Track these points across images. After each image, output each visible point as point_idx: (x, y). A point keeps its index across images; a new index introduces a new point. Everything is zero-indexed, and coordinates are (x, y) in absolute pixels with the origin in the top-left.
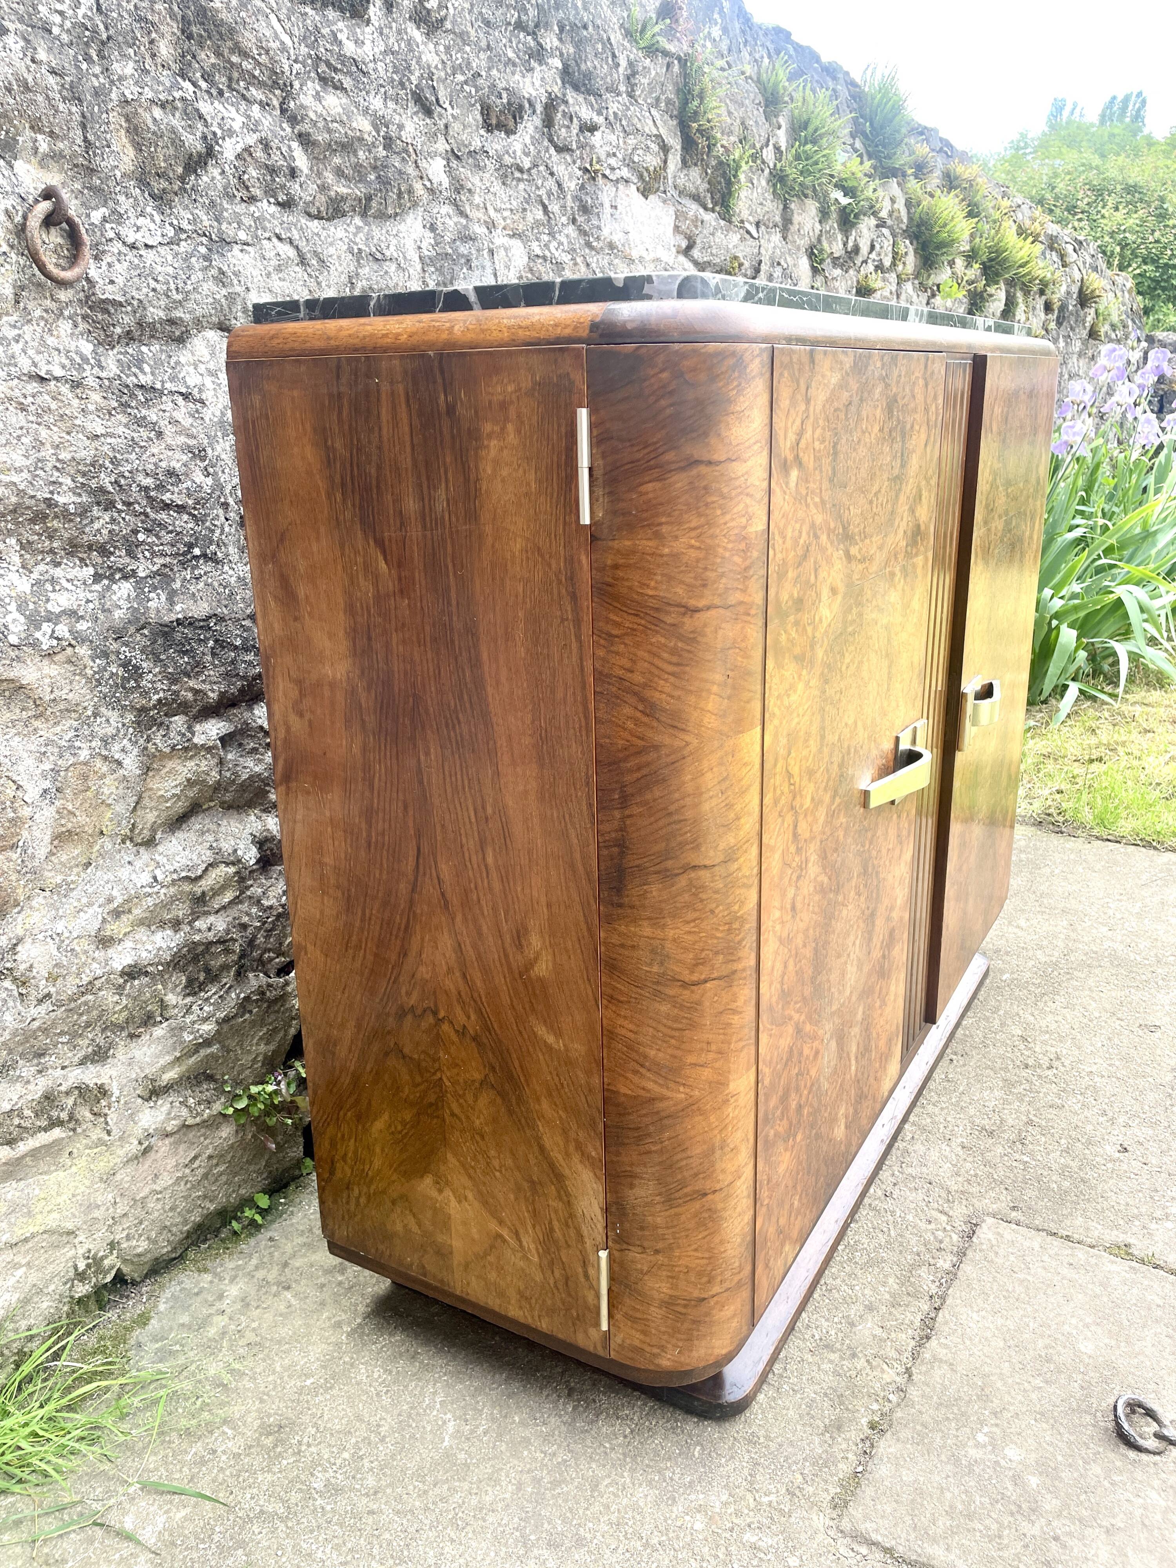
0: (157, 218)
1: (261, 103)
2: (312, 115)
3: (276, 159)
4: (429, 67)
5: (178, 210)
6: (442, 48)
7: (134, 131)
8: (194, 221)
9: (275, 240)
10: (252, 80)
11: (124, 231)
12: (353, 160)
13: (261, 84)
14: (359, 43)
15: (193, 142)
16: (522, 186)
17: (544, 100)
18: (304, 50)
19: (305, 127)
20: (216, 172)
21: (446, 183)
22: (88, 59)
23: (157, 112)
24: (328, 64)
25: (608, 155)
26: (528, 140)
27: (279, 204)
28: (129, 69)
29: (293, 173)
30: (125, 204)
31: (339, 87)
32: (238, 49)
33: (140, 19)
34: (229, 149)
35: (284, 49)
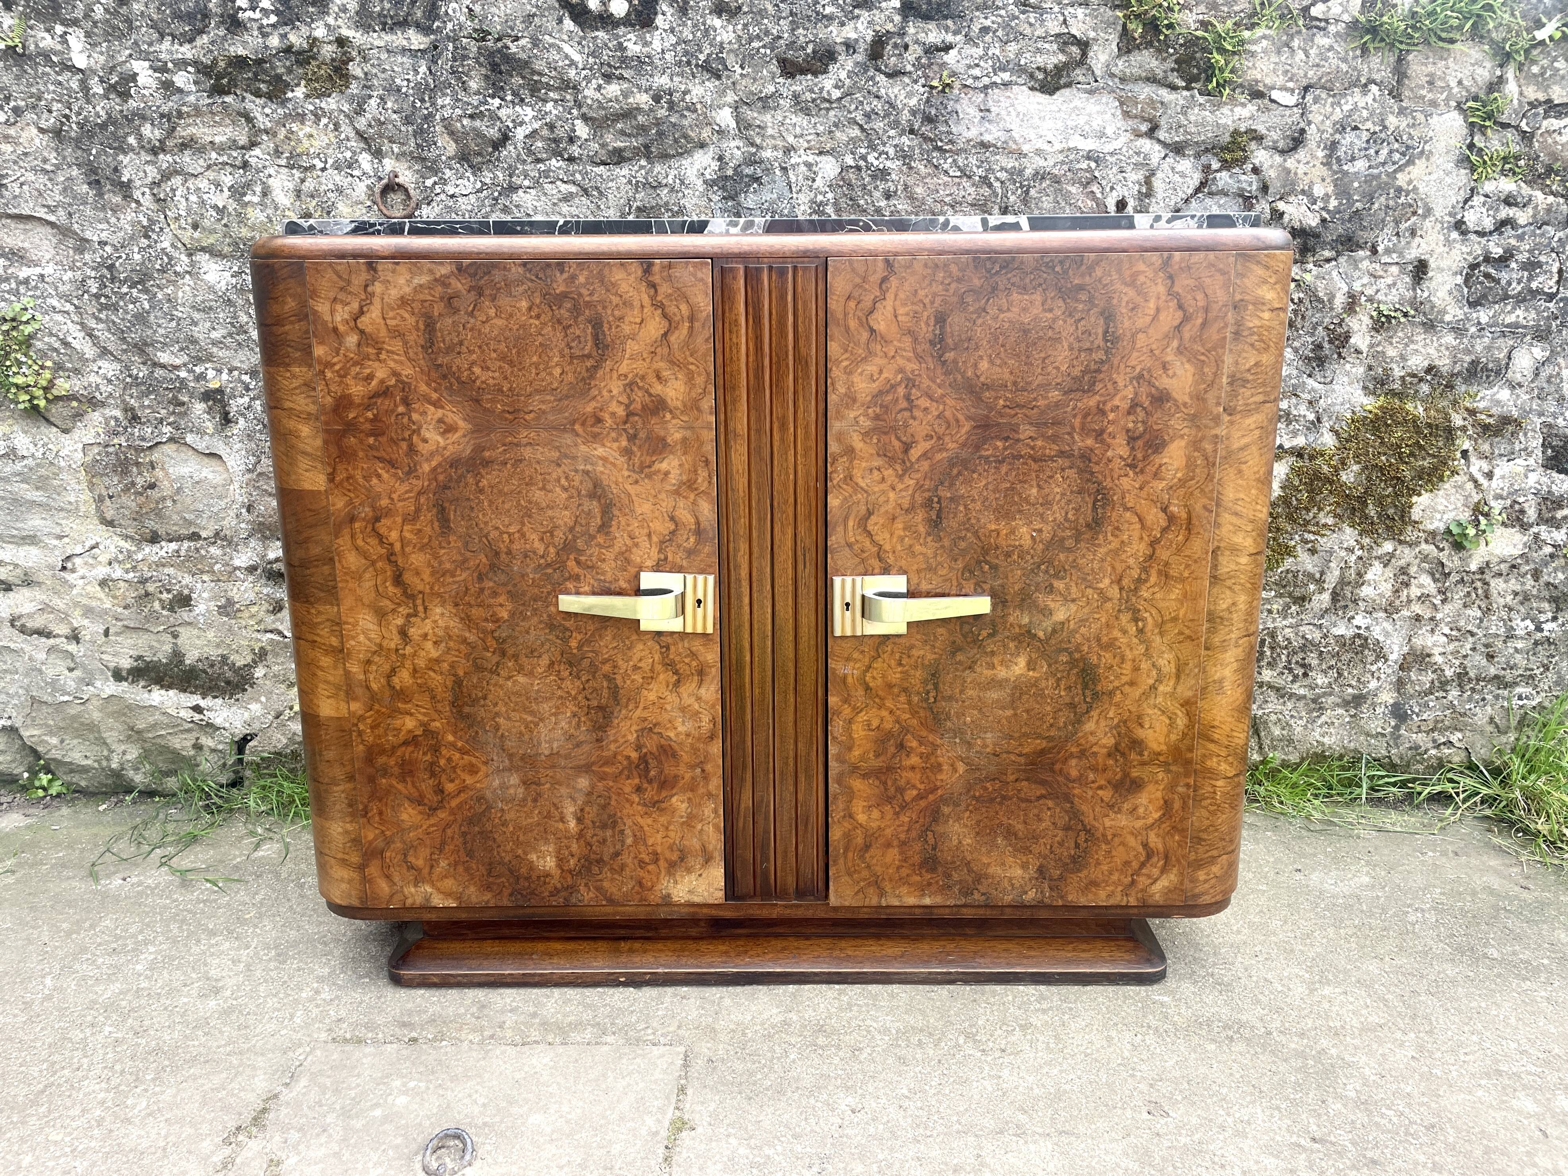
0: (472, 179)
1: (556, 101)
2: (589, 102)
3: (560, 133)
4: (722, 43)
5: (485, 173)
6: (740, 27)
7: (452, 133)
8: (495, 177)
9: (559, 183)
10: (549, 87)
11: (446, 188)
12: (634, 123)
13: (558, 89)
14: (646, 44)
15: (493, 133)
16: (832, 113)
17: (869, 39)
18: (591, 60)
19: (584, 110)
20: (511, 148)
21: (733, 124)
22: (423, 101)
23: (465, 122)
24: (609, 65)
25: (969, 67)
26: (843, 75)
27: (564, 160)
28: (448, 100)
29: (571, 140)
30: (448, 173)
31: (621, 78)
32: (534, 72)
33: (453, 73)
34: (520, 133)
35: (573, 63)
